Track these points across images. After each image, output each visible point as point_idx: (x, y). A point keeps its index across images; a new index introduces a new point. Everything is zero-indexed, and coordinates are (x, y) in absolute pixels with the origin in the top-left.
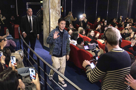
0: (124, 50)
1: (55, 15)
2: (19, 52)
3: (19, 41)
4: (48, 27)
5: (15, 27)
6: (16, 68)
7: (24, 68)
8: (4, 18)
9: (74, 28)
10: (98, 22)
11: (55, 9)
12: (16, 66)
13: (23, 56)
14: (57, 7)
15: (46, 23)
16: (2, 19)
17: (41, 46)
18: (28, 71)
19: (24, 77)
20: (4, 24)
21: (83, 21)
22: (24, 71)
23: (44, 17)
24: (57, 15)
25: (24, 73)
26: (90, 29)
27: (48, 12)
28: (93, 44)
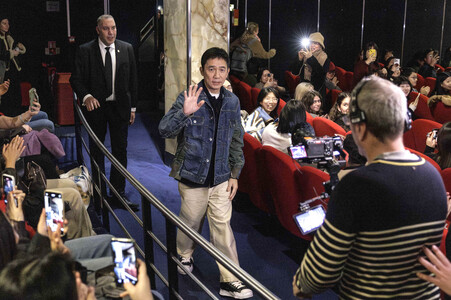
0: (423, 161)
1: (210, 37)
2: (73, 178)
3: (74, 134)
4: (184, 82)
5: (60, 82)
6: (65, 238)
7: (93, 239)
8: (21, 49)
9: (281, 88)
10: (368, 62)
11: (209, 15)
12: (64, 230)
13: (88, 193)
14: (217, 10)
15: (174, 67)
16: (14, 53)
17: (154, 152)
18: (109, 251)
19: (94, 275)
20: (20, 69)
21: (313, 61)
22: (94, 250)
23: (166, 46)
24: (215, 39)
25: (93, 257)
26: (338, 89)
27: (182, 29)
28: (321, 141)
